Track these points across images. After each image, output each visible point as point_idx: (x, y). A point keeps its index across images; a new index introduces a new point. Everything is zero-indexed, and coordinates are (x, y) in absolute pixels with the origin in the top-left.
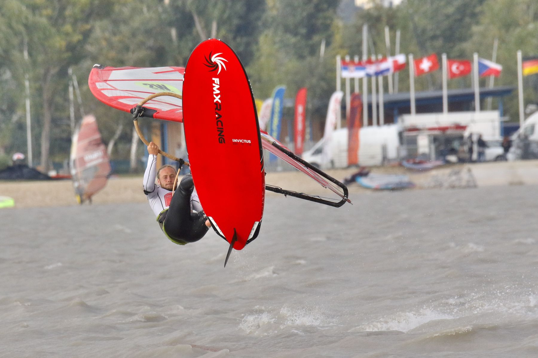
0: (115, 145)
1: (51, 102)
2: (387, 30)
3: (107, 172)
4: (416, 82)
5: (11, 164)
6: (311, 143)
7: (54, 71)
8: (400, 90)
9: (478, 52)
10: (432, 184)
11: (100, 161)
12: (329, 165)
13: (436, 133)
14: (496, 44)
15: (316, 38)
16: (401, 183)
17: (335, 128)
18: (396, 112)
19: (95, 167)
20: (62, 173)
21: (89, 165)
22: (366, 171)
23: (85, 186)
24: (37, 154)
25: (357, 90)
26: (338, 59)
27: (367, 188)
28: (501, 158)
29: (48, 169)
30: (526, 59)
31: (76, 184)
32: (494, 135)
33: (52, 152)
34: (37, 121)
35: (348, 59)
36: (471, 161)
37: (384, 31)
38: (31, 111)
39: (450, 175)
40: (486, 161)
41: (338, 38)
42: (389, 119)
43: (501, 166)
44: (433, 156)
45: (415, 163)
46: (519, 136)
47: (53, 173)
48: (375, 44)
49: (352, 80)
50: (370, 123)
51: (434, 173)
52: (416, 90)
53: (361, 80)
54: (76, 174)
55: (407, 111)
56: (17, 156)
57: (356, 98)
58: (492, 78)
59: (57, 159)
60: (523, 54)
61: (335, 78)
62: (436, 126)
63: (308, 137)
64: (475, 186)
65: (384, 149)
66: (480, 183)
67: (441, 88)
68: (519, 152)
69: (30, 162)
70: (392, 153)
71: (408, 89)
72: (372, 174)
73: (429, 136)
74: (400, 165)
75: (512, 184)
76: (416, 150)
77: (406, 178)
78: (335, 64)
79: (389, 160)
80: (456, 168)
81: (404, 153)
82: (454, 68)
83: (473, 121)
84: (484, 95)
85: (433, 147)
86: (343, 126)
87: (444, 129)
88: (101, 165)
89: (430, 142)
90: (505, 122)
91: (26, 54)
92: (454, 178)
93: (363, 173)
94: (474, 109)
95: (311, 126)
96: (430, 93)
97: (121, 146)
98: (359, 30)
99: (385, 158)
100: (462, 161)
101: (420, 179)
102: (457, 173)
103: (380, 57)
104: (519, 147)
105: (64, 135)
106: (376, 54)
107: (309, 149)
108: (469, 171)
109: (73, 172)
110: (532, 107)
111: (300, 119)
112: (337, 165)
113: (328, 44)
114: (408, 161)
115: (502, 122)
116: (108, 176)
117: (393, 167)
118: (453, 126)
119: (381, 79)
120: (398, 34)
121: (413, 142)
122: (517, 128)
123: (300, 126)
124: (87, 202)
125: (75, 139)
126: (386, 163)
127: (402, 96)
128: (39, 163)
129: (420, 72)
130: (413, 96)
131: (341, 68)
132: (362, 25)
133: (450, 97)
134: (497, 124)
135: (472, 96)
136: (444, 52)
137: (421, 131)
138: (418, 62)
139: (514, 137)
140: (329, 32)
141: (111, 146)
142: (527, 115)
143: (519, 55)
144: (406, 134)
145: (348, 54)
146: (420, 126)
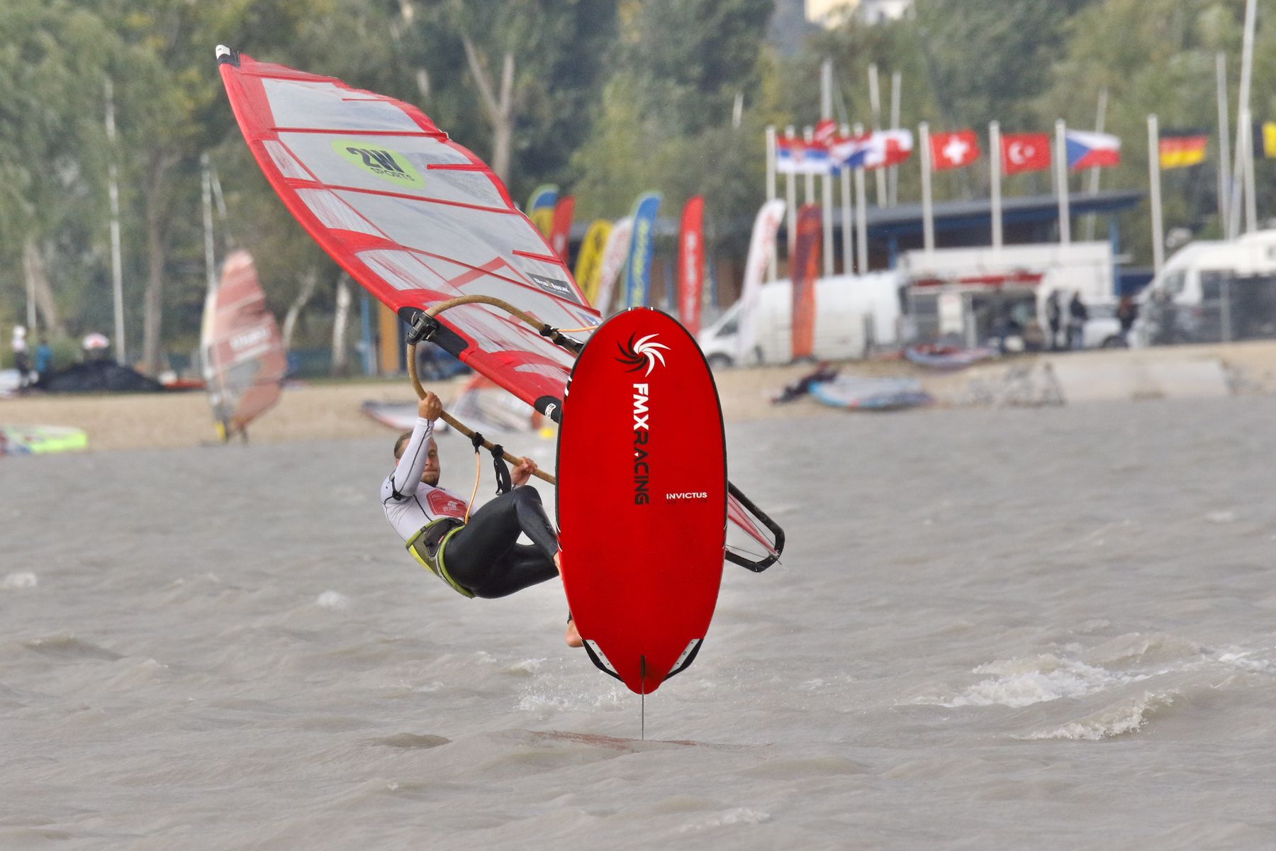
0: (301, 316)
1: (164, 225)
2: (873, 73)
3: (279, 373)
4: (935, 179)
5: (79, 357)
6: (715, 312)
7: (168, 162)
8: (901, 198)
9: (1064, 116)
10: (971, 397)
11: (264, 348)
12: (753, 358)
13: (979, 289)
14: (1103, 100)
15: (726, 90)
16: (903, 395)
17: (765, 279)
18: (892, 245)
19: (255, 363)
20: (187, 377)
21: (241, 358)
22: (830, 370)
23: (234, 401)
24: (135, 337)
25: (810, 200)
26: (771, 134)
27: (834, 406)
28: (1114, 342)
29: (159, 368)
30: (1167, 133)
31: (215, 399)
32: (1099, 293)
33: (166, 334)
34: (136, 266)
35: (790, 133)
36: (1055, 349)
37: (866, 74)
38: (121, 248)
39: (1008, 378)
40: (1083, 349)
41: (771, 88)
42: (879, 261)
43: (1115, 358)
44: (972, 336)
45: (933, 353)
46: (1153, 296)
47: (168, 378)
48: (847, 101)
49: (800, 178)
50: (839, 269)
51: (974, 373)
52: (935, 198)
53: (818, 179)
54: (215, 378)
55: (918, 243)
56: (93, 341)
57: (809, 214)
58: (1095, 172)
59: (178, 349)
60: (1160, 121)
61: (763, 176)
62: (977, 274)
63: (707, 298)
64: (1061, 403)
65: (869, 323)
66: (1071, 395)
67: (987, 194)
68: (1153, 328)
69: (121, 356)
70: (885, 333)
71: (917, 198)
72: (843, 377)
73: (963, 295)
74: (903, 357)
75: (1138, 397)
76: (936, 324)
77: (914, 384)
78: (763, 144)
79: (879, 348)
80: (1021, 363)
81: (910, 332)
82: (1014, 151)
83: (1056, 264)
84: (1078, 208)
85: (972, 319)
86: (781, 276)
87: (996, 281)
88: (267, 356)
89: (965, 310)
90: (1123, 266)
91: (110, 124)
92: (1016, 384)
93: (825, 374)
94: (1057, 239)
95: (715, 275)
96: (964, 205)
97: (311, 319)
98: (815, 75)
99: (870, 343)
100: (1033, 348)
101: (943, 387)
102: (1022, 374)
103: (859, 130)
104: (1152, 319)
105: (192, 298)
106: (851, 122)
107: (711, 324)
108: (1048, 368)
109: (209, 373)
110: (1179, 234)
111: (690, 261)
112: (769, 356)
113: (747, 104)
114: (919, 349)
115: (1119, 267)
116: (282, 380)
117: (887, 361)
118: (1012, 274)
119: (860, 174)
120: (897, 80)
121: (930, 307)
122: (1147, 279)
123: (691, 276)
124: (237, 438)
125: (211, 302)
126: (872, 353)
127: (904, 212)
128: (139, 357)
129: (943, 164)
130: (928, 211)
131: (776, 153)
132: (821, 62)
133: (1008, 215)
134: (1107, 270)
135: (1052, 211)
136: (993, 118)
137: (946, 286)
138: (940, 143)
139: (1143, 297)
140: (752, 77)
141: (291, 320)
142: (1169, 252)
143: (1153, 124)
144: (914, 292)
145: (791, 123)
146: (943, 274)
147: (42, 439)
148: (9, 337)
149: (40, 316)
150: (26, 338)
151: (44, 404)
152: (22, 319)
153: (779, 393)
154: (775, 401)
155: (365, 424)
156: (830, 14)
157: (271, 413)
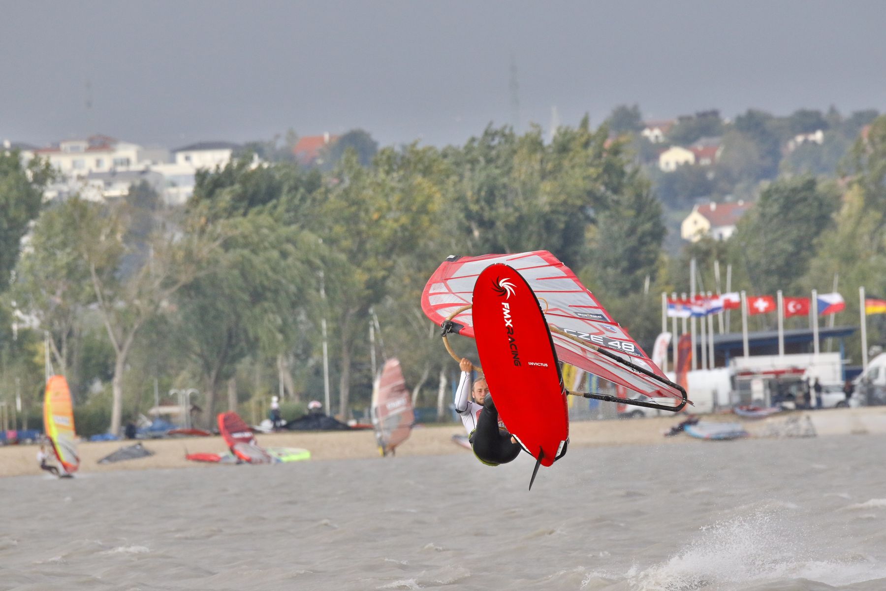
0: (421, 391)
1: (350, 343)
2: (716, 266)
3: (410, 422)
4: (750, 321)
5: (306, 412)
7: (353, 311)
8: (732, 331)
9: (816, 288)
10: (768, 433)
11: (403, 409)
12: (655, 413)
13: (772, 376)
14: (836, 280)
15: (639, 272)
16: (733, 432)
18: (727, 354)
19: (399, 416)
20: (362, 422)
21: (391, 414)
22: (695, 418)
23: (387, 435)
24: (335, 402)
25: (685, 332)
26: (664, 296)
27: (697, 438)
29: (348, 418)
30: (869, 297)
31: (378, 435)
32: (833, 379)
33: (351, 400)
34: (335, 365)
35: (674, 297)
36: (810, 408)
37: (713, 266)
38: (329, 355)
39: (787, 423)
40: (826, 408)
41: (663, 273)
42: (720, 362)
43: (843, 413)
44: (768, 402)
45: (748, 410)
46: (862, 381)
47: (352, 423)
48: (703, 279)
49: (679, 320)
50: (699, 367)
51: (770, 420)
52: (749, 330)
53: (688, 320)
54: (378, 424)
55: (740, 353)
56: (313, 405)
57: (684, 339)
58: (832, 316)
59: (358, 408)
60: (866, 290)
61: (661, 316)
62: (771, 369)
64: (815, 435)
65: (715, 394)
66: (819, 432)
67: (776, 328)
68: (863, 397)
69: (328, 412)
70: (723, 400)
71: (740, 329)
72: (701, 423)
73: (764, 380)
74: (733, 412)
75: (855, 433)
76: (750, 395)
77: (739, 426)
78: (660, 303)
79: (720, 407)
80: (794, 415)
81: (736, 399)
82: (791, 306)
83: (812, 364)
84: (823, 336)
85: (768, 392)
88: (404, 413)
89: (765, 388)
90: (847, 365)
91: (323, 292)
92: (791, 426)
93: (692, 421)
94: (812, 351)
96: (764, 333)
97: (426, 393)
98: (686, 265)
99: (715, 404)
100: (799, 408)
101: (753, 428)
102: (795, 421)
103: (710, 294)
104: (862, 393)
105: (365, 381)
106: (706, 291)
108: (808, 418)
109: (375, 421)
110: (876, 349)
113: (653, 279)
114: (741, 408)
115: (844, 366)
116: (412, 425)
117: (725, 414)
118: (789, 369)
119: (710, 318)
120: (729, 269)
121: (747, 387)
122: (860, 372)
124: (390, 454)
125: (377, 385)
126: (717, 409)
127: (734, 337)
128: (338, 412)
129: (754, 311)
130: (745, 336)
131: (668, 307)
132: (690, 259)
133: (787, 338)
134: (838, 368)
135: (810, 336)
136: (780, 289)
137: (755, 376)
138: (752, 300)
139: (857, 381)
140: (654, 267)
141: (416, 393)
142: (871, 358)
143: (862, 292)
144: (739, 378)
145: (674, 291)
146: (753, 369)
147: (287, 455)
148: (269, 401)
149: (286, 391)
150: (278, 401)
151: (288, 437)
152: (277, 393)
153: (668, 430)
154: (666, 435)
155: (454, 447)
156: (695, 235)
157: (406, 443)
